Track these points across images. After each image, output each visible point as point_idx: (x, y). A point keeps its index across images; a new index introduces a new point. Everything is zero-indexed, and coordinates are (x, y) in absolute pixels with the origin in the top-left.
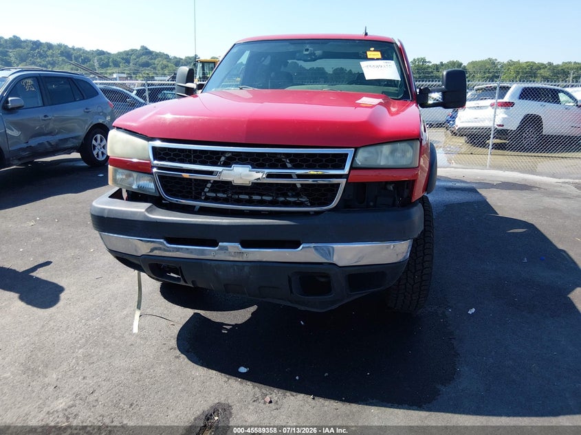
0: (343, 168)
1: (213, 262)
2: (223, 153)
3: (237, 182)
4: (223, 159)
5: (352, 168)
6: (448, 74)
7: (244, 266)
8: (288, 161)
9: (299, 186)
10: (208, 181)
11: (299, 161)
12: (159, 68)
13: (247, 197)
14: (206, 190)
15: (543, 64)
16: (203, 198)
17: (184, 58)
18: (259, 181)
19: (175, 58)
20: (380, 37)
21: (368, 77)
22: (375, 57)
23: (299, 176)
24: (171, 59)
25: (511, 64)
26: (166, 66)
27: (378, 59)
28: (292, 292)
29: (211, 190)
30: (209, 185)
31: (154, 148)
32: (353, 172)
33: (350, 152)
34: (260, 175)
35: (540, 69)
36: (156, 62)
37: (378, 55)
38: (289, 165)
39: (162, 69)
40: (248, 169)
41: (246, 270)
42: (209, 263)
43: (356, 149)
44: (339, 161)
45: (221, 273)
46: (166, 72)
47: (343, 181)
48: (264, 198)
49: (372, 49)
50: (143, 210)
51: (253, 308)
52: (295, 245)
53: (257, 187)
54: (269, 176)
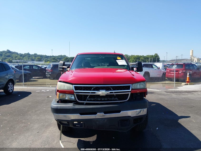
0: (130, 89)
1: (95, 119)
2: (93, 87)
3: (101, 95)
4: (93, 88)
5: (132, 89)
6: (138, 63)
7: (105, 120)
8: (112, 88)
9: (115, 95)
10: (88, 95)
11: (115, 88)
12: (14, 57)
13: (100, 99)
14: (88, 98)
15: (141, 56)
16: (86, 100)
17: (24, 54)
18: (108, 94)
19: (20, 54)
20: (119, 53)
21: (119, 64)
22: (120, 59)
23: (115, 92)
24: (19, 54)
25: (132, 56)
26: (17, 57)
27: (120, 60)
28: (119, 126)
29: (89, 98)
30: (89, 96)
31: (75, 87)
32: (132, 90)
33: (131, 85)
34: (108, 92)
35: (141, 57)
36: (13, 55)
37: (120, 58)
38: (112, 89)
39: (15, 57)
40: (105, 91)
41: (106, 120)
42: (94, 120)
43: (132, 84)
44: (128, 88)
45: (98, 122)
46: (17, 59)
47: (130, 93)
48: (105, 99)
49: (118, 57)
50: (72, 105)
51: (96, 136)
52: (119, 112)
53: (107, 96)
54: (111, 93)
